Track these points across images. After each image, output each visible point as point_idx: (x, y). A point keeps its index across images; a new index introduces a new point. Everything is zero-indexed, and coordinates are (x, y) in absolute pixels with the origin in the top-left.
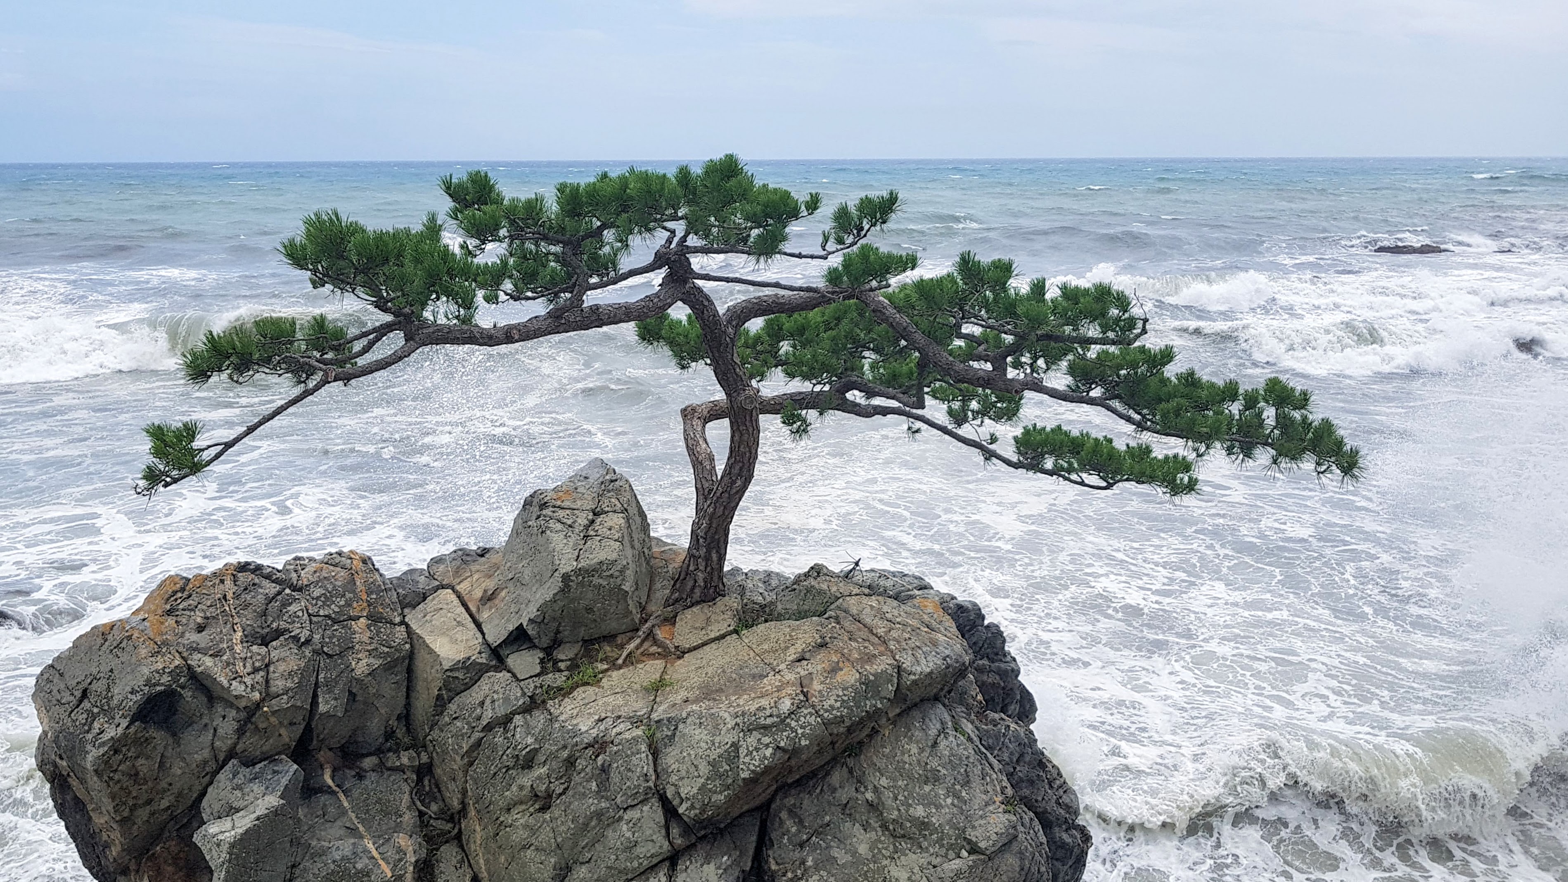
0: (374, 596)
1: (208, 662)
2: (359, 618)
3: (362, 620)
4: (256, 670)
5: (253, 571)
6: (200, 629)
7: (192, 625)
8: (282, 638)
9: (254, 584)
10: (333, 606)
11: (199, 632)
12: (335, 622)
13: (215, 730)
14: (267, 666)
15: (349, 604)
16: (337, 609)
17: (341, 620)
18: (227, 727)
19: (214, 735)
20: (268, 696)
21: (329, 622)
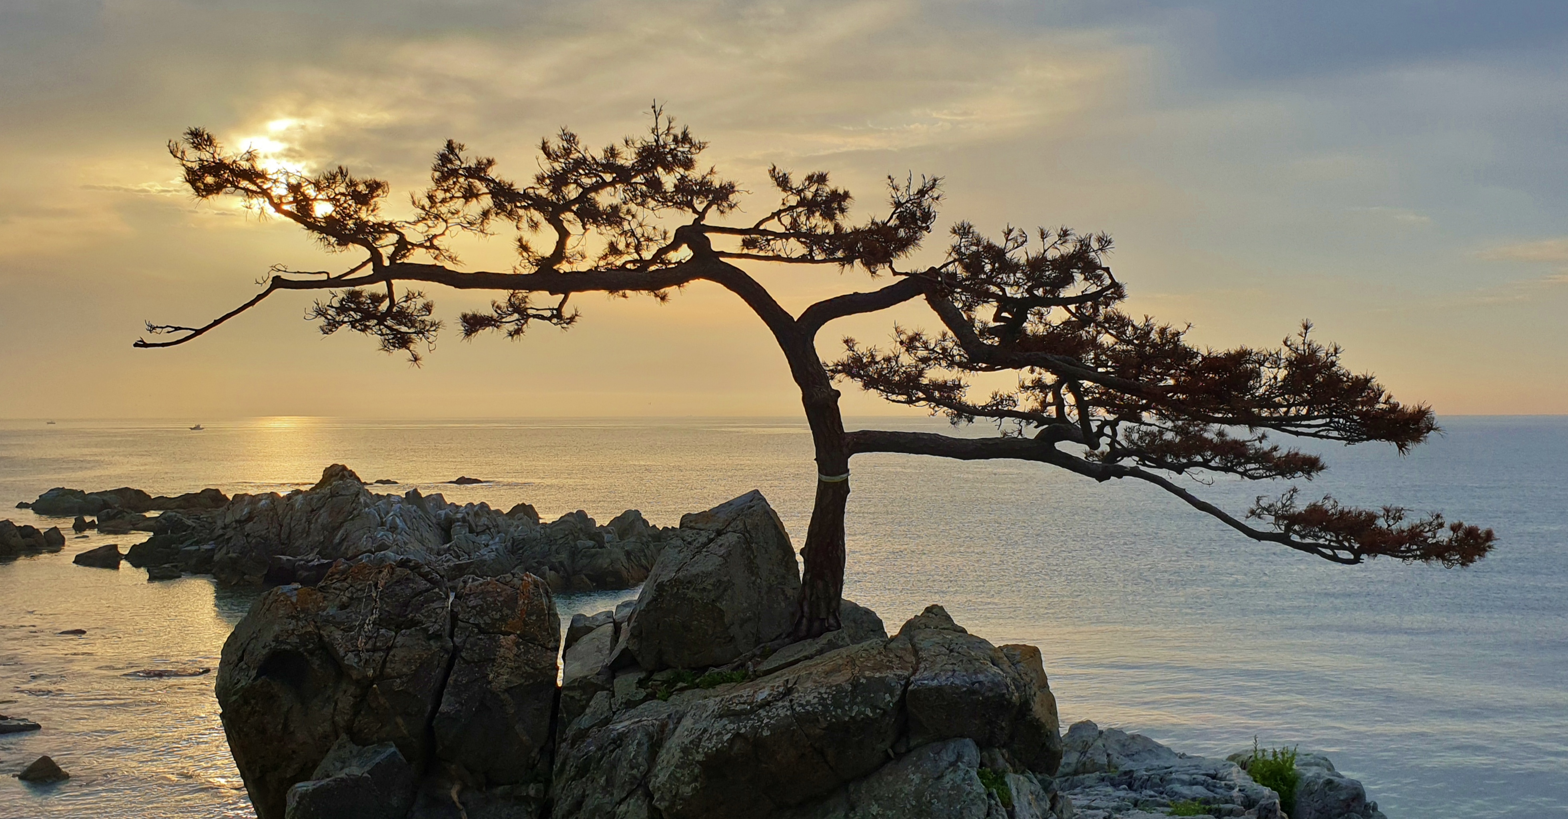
0: (534, 618)
1: (338, 634)
2: (509, 634)
3: (512, 636)
4: (375, 650)
5: (412, 569)
6: (343, 607)
7: (337, 602)
8: (413, 629)
9: (407, 579)
10: (485, 618)
11: (341, 610)
12: (481, 631)
13: (336, 704)
14: (389, 649)
15: (503, 619)
16: (489, 621)
17: (490, 631)
18: (345, 701)
19: (335, 709)
20: (381, 676)
21: (476, 630)
